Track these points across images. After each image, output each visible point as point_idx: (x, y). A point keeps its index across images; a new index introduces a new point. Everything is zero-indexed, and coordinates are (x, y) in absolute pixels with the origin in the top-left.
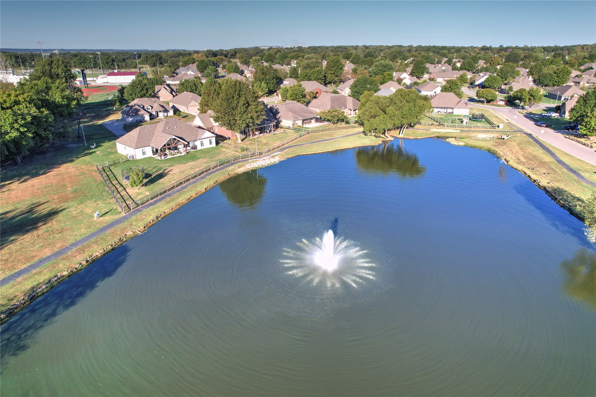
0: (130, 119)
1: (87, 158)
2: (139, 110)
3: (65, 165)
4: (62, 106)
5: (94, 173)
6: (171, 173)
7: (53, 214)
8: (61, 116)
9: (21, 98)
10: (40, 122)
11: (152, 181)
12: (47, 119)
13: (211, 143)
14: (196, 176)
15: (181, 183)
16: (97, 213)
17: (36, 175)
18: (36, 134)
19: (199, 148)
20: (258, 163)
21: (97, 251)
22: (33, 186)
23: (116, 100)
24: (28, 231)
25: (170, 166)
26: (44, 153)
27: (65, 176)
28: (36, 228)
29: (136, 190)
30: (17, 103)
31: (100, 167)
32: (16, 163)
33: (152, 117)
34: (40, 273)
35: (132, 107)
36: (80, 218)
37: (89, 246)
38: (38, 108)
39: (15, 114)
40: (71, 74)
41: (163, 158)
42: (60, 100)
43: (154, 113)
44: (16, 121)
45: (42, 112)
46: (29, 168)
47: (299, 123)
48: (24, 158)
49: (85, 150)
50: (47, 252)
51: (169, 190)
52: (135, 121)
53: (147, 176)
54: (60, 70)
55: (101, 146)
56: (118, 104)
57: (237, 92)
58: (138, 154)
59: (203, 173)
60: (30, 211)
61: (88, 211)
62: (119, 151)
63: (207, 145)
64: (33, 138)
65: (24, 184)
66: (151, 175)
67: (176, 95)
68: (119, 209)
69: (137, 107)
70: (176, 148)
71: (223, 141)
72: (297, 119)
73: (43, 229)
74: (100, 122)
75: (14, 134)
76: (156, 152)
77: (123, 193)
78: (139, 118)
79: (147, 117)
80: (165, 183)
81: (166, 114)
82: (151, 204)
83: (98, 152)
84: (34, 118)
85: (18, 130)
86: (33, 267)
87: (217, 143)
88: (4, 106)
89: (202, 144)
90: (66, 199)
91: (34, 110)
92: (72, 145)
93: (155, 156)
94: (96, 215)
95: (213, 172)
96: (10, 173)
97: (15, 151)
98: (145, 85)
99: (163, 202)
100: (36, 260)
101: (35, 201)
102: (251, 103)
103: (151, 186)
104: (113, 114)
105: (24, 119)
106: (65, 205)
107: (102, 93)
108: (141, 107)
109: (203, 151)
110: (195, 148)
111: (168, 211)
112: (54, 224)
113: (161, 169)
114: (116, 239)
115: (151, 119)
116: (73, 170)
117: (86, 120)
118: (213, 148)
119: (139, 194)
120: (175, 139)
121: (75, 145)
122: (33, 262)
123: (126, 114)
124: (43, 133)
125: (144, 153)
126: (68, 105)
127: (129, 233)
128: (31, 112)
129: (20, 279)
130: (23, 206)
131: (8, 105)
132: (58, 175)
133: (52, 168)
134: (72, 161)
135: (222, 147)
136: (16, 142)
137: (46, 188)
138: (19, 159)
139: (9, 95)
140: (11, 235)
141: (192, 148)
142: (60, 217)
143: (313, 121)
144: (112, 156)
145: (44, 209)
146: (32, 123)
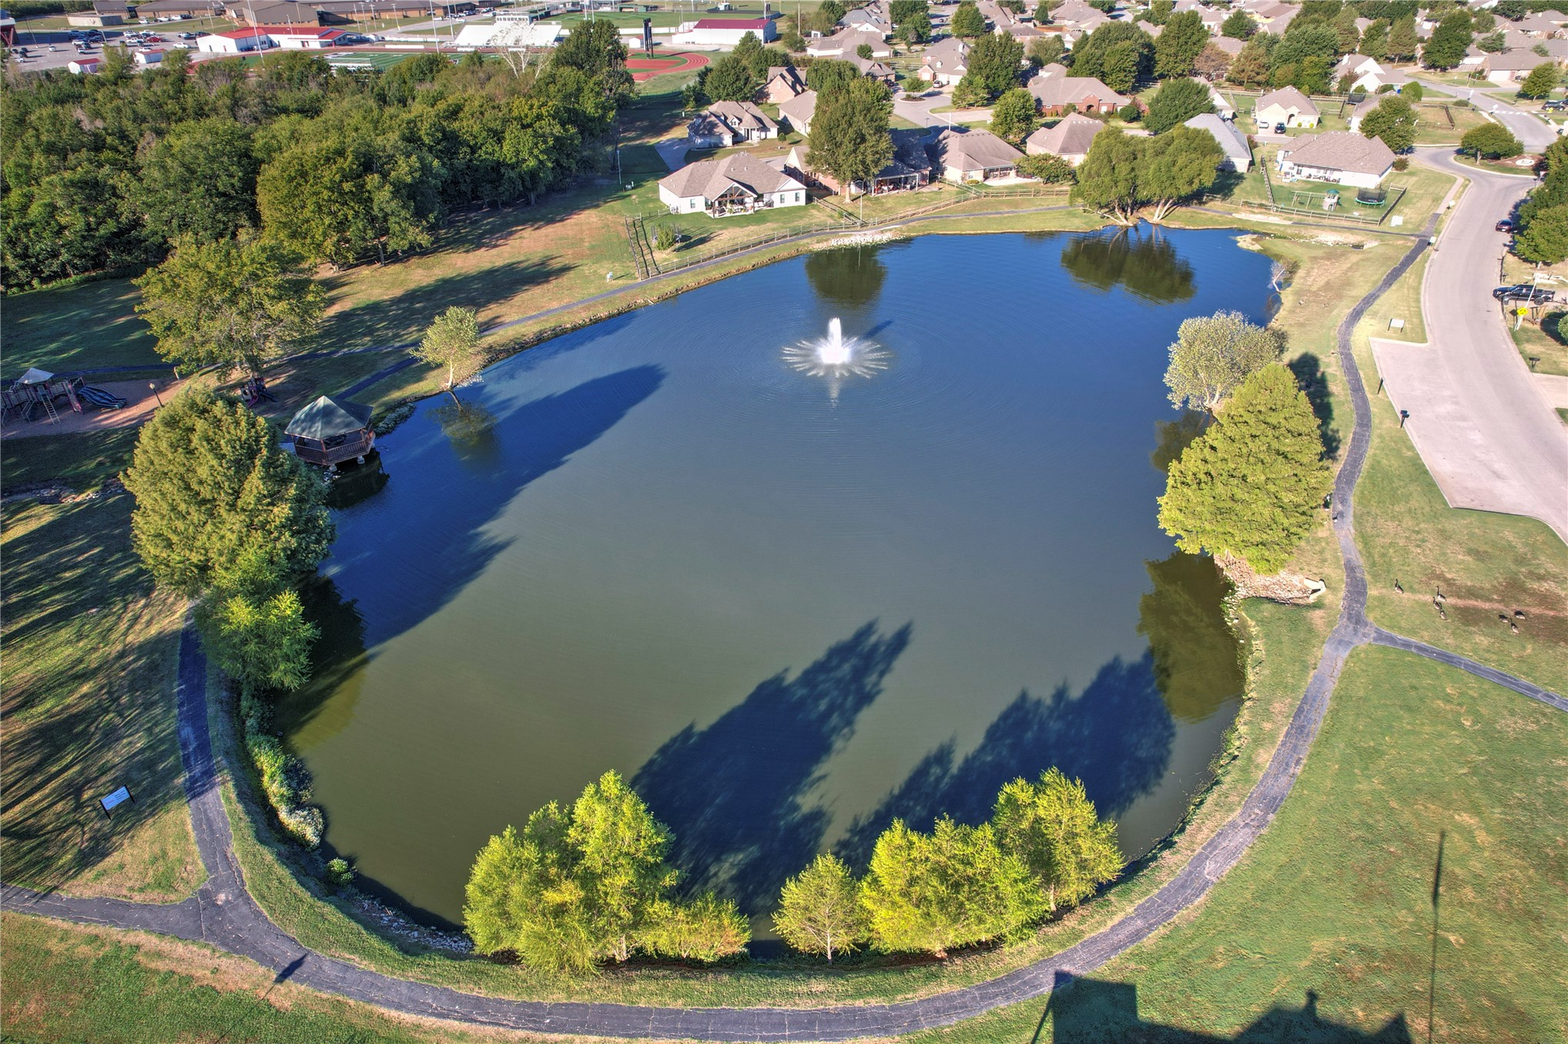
0: (699, 141)
1: (617, 205)
2: (715, 125)
3: (587, 212)
4: (592, 120)
5: (620, 228)
6: (718, 238)
7: (566, 269)
8: (592, 134)
9: (544, 110)
10: (563, 145)
11: (687, 247)
12: (572, 140)
13: (797, 198)
14: (748, 247)
15: (723, 254)
16: (610, 274)
17: (552, 221)
18: (557, 162)
19: (777, 205)
20: (852, 238)
21: (603, 313)
22: (547, 236)
23: (690, 96)
24: (539, 284)
25: (721, 229)
26: (563, 190)
27: (584, 228)
28: (547, 281)
29: (664, 256)
30: (539, 117)
31: (630, 220)
32: (528, 203)
33: (737, 139)
34: (547, 321)
35: (706, 117)
36: (592, 278)
37: (595, 306)
38: (563, 125)
39: (536, 135)
40: (620, 47)
41: (717, 215)
42: (593, 110)
43: (742, 132)
44: (536, 144)
45: (566, 130)
46: (544, 211)
47: (978, 176)
48: (538, 196)
49: (618, 191)
50: (555, 305)
51: (703, 261)
52: (707, 145)
53: (685, 238)
54: (602, 42)
55: (642, 186)
56: (692, 103)
57: (847, 118)
58: (684, 206)
59: (761, 243)
60: (543, 264)
61: (602, 271)
62: (662, 198)
63: (790, 202)
64: (553, 168)
65: (538, 231)
66: (691, 238)
67: (803, 91)
68: (637, 275)
69: (713, 118)
70: (742, 203)
71: (820, 197)
72: (973, 167)
73: (554, 283)
74: (653, 141)
75: (532, 163)
76: (709, 206)
77: (648, 257)
78: (713, 140)
79: (728, 140)
80: (704, 250)
81: (763, 135)
82: (675, 274)
83: (634, 197)
84: (557, 139)
85: (537, 157)
86: (540, 315)
87: (809, 199)
88: (524, 122)
89: (782, 200)
90: (582, 256)
91: (557, 130)
92: (601, 181)
93: (707, 212)
94: (608, 276)
95: (776, 244)
96: (521, 216)
97: (530, 186)
98: (744, 69)
99: (689, 274)
100: (545, 309)
101: (548, 253)
102: (868, 137)
103: (684, 253)
104: (679, 125)
105: (545, 142)
106: (579, 262)
107: (674, 73)
108: (720, 120)
109: (781, 211)
110: (770, 204)
111: (692, 285)
112: (565, 280)
113: (707, 231)
114: (624, 305)
115: (734, 143)
116: (595, 220)
117: (632, 134)
118: (800, 208)
119: (666, 260)
120: (738, 188)
121: (605, 182)
122: (542, 311)
123: (695, 130)
124: (565, 162)
125: (692, 206)
126: (603, 117)
127: (640, 301)
128: (555, 131)
129: (530, 322)
130: (536, 259)
131: (529, 120)
132: (576, 225)
133: (571, 214)
134: (597, 206)
135: (814, 207)
136: (533, 174)
137: (561, 239)
138: (533, 196)
139: (531, 107)
140: (524, 285)
141: (766, 205)
142: (572, 274)
143: (1013, 173)
144: (651, 205)
145: (556, 264)
146: (554, 147)
